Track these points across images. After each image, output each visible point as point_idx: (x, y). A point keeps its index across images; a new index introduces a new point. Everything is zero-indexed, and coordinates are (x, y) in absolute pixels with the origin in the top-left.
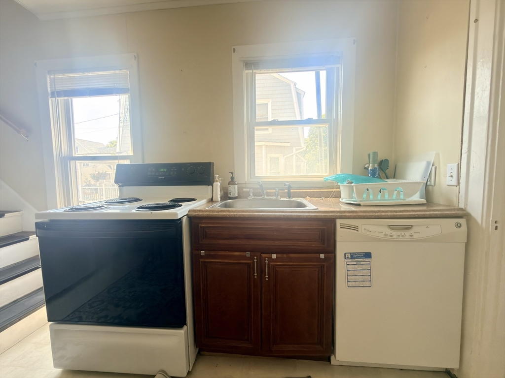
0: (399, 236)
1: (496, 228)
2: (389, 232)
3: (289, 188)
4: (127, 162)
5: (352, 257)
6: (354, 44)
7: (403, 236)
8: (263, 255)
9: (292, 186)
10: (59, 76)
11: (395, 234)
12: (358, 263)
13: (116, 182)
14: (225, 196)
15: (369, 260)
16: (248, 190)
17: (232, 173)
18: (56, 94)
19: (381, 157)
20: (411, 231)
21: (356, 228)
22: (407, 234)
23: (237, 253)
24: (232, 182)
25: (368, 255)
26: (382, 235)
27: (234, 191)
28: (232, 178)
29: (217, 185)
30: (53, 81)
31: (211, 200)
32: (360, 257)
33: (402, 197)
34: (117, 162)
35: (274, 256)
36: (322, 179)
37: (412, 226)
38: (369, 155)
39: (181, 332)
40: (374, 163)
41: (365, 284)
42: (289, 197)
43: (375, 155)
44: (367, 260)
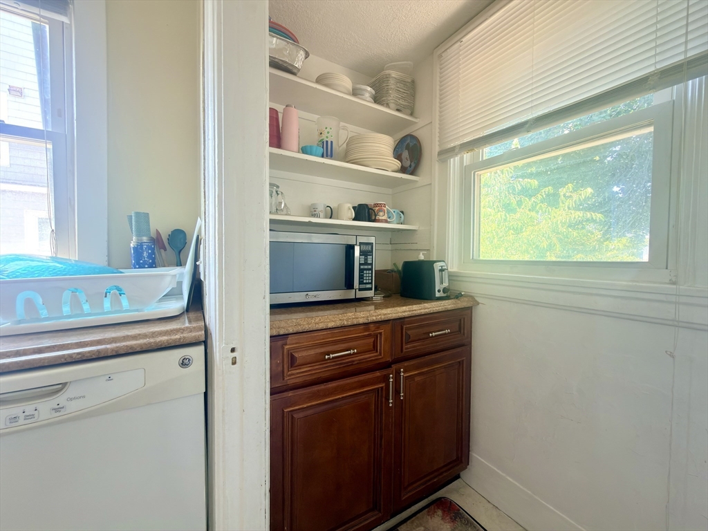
1: (234, 361)
33: (125, 305)
40: (139, 235)
43: (142, 218)
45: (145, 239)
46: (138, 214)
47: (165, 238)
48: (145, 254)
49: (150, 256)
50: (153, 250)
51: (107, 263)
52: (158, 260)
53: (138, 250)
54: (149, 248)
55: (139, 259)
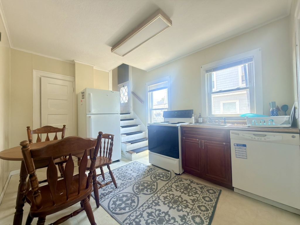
0: (258, 139)
2: (254, 137)
3: (225, 119)
4: (166, 110)
5: (237, 145)
6: (260, 50)
7: (261, 139)
8: (202, 141)
10: (150, 86)
11: (257, 138)
12: (240, 148)
13: (163, 117)
15: (245, 147)
16: (206, 120)
17: (200, 114)
18: (150, 91)
20: (265, 137)
21: (238, 134)
22: (263, 138)
23: (194, 139)
24: (200, 117)
25: (245, 146)
26: (250, 138)
27: (201, 120)
28: (200, 115)
29: (193, 118)
30: (149, 88)
31: (191, 123)
32: (241, 146)
33: (274, 124)
34: (164, 110)
37: (266, 135)
38: (269, 103)
39: (178, 160)
40: (273, 107)
41: (244, 157)
42: (225, 123)
43: (274, 103)
44: (244, 147)
45: (274, 108)
46: (272, 102)
47: (280, 108)
48: (275, 112)
49: (276, 113)
50: (277, 111)
51: (263, 114)
52: (279, 114)
53: (273, 111)
54: (276, 111)
55: (273, 114)
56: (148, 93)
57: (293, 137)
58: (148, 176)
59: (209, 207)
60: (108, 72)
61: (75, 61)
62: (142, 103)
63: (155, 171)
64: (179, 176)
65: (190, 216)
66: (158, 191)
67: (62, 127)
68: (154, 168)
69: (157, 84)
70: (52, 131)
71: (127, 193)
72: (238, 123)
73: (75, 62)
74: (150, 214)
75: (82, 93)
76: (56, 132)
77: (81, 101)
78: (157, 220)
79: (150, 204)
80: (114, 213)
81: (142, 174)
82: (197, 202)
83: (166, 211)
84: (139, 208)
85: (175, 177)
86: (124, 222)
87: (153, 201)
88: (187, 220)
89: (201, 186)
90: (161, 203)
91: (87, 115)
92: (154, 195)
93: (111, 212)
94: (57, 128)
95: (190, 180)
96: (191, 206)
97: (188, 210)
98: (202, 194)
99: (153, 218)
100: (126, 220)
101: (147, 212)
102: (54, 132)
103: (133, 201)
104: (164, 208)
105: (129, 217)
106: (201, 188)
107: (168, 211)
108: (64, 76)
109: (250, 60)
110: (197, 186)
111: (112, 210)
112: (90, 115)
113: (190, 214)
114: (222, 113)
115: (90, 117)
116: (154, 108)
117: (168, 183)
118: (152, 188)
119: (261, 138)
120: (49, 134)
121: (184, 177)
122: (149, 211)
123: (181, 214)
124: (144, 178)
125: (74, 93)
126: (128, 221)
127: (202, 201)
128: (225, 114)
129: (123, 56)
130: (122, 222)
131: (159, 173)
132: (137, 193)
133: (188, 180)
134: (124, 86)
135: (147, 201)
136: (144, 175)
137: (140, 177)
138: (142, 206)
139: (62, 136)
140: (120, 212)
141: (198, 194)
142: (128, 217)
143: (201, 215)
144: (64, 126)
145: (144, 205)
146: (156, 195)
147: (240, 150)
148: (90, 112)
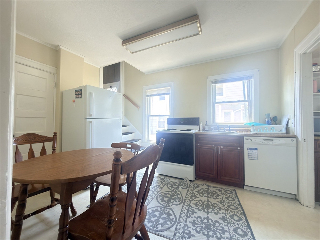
0: (268, 143)
1: (305, 141)
2: (264, 141)
3: (230, 127)
5: (250, 149)
8: (218, 147)
9: (231, 126)
11: (266, 142)
12: (252, 152)
13: (167, 124)
14: (204, 130)
16: (212, 127)
17: (206, 121)
18: (148, 96)
19: (272, 116)
20: (273, 142)
21: (251, 140)
22: (271, 142)
23: (210, 146)
24: (206, 124)
25: (256, 149)
26: (261, 142)
27: (207, 128)
28: (207, 123)
29: (201, 126)
30: (147, 92)
31: (199, 130)
32: (253, 150)
33: (275, 131)
34: (167, 117)
35: (222, 147)
36: (244, 124)
37: (273, 140)
38: (266, 115)
40: (268, 118)
41: (255, 159)
42: (230, 131)
43: (269, 115)
44: (256, 151)
45: (269, 119)
46: (268, 114)
48: (270, 122)
53: (268, 121)
55: (268, 123)
56: (146, 98)
57: (293, 141)
58: (164, 186)
59: (236, 205)
60: (100, 68)
61: (61, 47)
62: (138, 108)
63: (168, 181)
64: (194, 183)
65: (228, 216)
66: (185, 200)
67: (51, 135)
68: (165, 178)
69: (157, 89)
70: (38, 140)
71: (155, 207)
72: (240, 130)
73: (60, 49)
74: (194, 223)
75: (75, 90)
76: (44, 142)
77: (74, 101)
78: (204, 226)
79: (187, 214)
80: (158, 231)
81: (157, 186)
82: (224, 203)
83: (206, 217)
84: (179, 219)
85: (191, 183)
86: (174, 237)
87: (188, 210)
88: (228, 220)
89: (218, 189)
90: (196, 211)
91: (87, 119)
92: (184, 204)
93: (153, 230)
94: (44, 137)
95: (206, 185)
96: (223, 208)
97: (223, 211)
98: (223, 195)
99: (199, 226)
100: (175, 234)
101: (190, 222)
102: (40, 142)
103: (169, 214)
104: (203, 215)
105: (177, 230)
106: (219, 190)
107: (208, 216)
108: (42, 64)
109: (251, 77)
110: (214, 189)
111: (153, 229)
112: (91, 120)
113: (227, 214)
114: (223, 122)
115: (91, 122)
116: (151, 115)
117: (188, 191)
118: (179, 198)
119: (269, 142)
120: (34, 145)
121: (198, 182)
122: (191, 220)
123: (220, 216)
124: (161, 189)
125: (55, 89)
126: (178, 235)
127: (227, 202)
128: (228, 122)
129: (133, 53)
130: (173, 238)
131: (173, 182)
132: (165, 205)
133: (204, 185)
134: (111, 87)
135: (182, 211)
136: (159, 186)
137: (157, 189)
138: (180, 217)
139: (53, 148)
140: (163, 228)
141: (220, 196)
142: (175, 230)
143: (236, 213)
144: (55, 133)
145: (182, 215)
146: (186, 204)
147: (252, 153)
148: (91, 115)
